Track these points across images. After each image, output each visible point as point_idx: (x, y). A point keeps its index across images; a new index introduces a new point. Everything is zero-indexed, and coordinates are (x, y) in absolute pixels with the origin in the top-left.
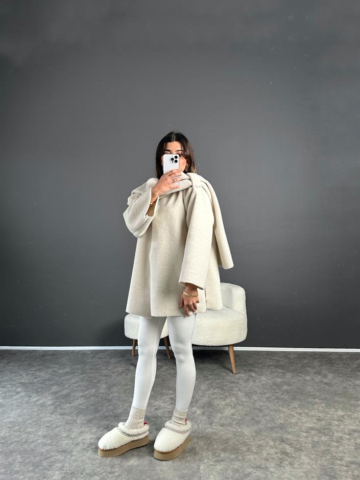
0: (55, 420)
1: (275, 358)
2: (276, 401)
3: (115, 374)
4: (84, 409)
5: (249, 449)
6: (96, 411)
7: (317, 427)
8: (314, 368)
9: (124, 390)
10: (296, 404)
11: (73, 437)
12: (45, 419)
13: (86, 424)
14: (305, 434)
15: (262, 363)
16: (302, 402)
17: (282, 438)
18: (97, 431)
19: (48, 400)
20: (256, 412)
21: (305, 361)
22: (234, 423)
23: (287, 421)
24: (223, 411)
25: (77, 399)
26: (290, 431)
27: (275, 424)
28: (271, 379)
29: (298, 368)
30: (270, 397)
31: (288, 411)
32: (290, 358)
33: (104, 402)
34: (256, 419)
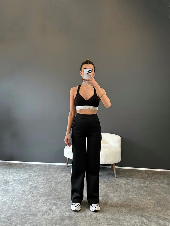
0: (29, 199)
2: (140, 195)
3: (60, 177)
4: (43, 194)
5: (125, 219)
6: (50, 195)
8: (160, 179)
9: (65, 185)
10: (150, 198)
11: (38, 208)
12: (24, 198)
13: (44, 201)
15: (134, 176)
17: (142, 215)
18: (49, 205)
19: (27, 188)
20: (130, 200)
21: (156, 176)
22: (118, 205)
24: (112, 199)
25: (40, 189)
26: (147, 211)
27: (139, 207)
28: (138, 184)
29: (152, 179)
30: (137, 193)
31: (146, 201)
32: (148, 174)
33: (53, 191)
34: (129, 204)
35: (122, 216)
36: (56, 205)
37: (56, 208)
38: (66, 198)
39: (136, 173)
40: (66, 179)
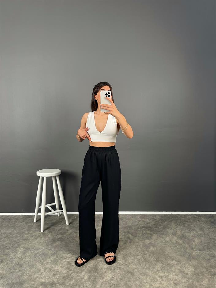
1: (146, 220)
2: (145, 263)
3: (33, 238)
8: (171, 229)
9: (35, 254)
10: (159, 266)
16: (163, 264)
20: (129, 275)
21: (165, 223)
24: (104, 275)
28: (142, 241)
29: (161, 230)
30: (141, 259)
31: (153, 275)
32: (156, 220)
33: (16, 268)
34: (128, 284)
38: (33, 281)
39: (140, 221)
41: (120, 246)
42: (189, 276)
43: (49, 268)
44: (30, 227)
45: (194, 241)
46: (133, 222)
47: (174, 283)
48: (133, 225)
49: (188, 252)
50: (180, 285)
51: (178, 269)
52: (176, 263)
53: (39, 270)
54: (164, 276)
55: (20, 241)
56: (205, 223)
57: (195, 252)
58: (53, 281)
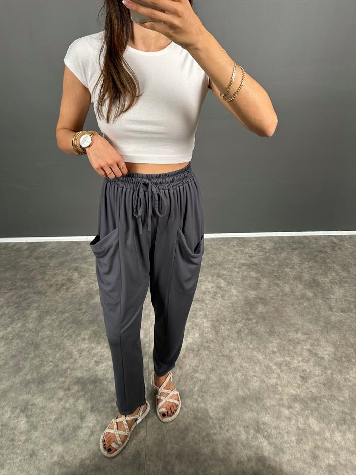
1: (247, 250)
2: (250, 337)
3: (52, 289)
5: (213, 451)
6: (18, 369)
7: (303, 395)
8: (293, 268)
9: (61, 322)
10: (273, 345)
14: (286, 412)
16: (280, 339)
17: (257, 422)
18: (10, 417)
20: (225, 362)
21: (283, 255)
22: (197, 389)
23: (265, 382)
26: (268, 405)
27: (249, 389)
28: (242, 292)
29: (275, 269)
30: (242, 329)
31: (265, 360)
32: (265, 250)
33: (29, 351)
34: (224, 379)
35: (206, 436)
36: (29, 413)
37: (27, 426)
38: (60, 377)
39: (236, 251)
40: (69, 295)
41: (206, 304)
42: (326, 363)
43: (87, 350)
44: (44, 267)
45: (333, 291)
46: (225, 254)
47: (301, 377)
48: (225, 259)
49: (322, 315)
50: (312, 381)
51: (307, 349)
52: (303, 337)
53: (70, 354)
54: (284, 364)
55: (30, 295)
56: (350, 253)
57: (335, 315)
58: (96, 375)
